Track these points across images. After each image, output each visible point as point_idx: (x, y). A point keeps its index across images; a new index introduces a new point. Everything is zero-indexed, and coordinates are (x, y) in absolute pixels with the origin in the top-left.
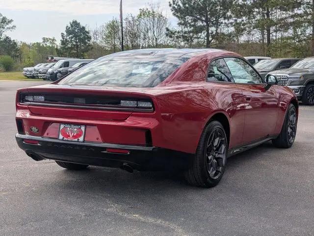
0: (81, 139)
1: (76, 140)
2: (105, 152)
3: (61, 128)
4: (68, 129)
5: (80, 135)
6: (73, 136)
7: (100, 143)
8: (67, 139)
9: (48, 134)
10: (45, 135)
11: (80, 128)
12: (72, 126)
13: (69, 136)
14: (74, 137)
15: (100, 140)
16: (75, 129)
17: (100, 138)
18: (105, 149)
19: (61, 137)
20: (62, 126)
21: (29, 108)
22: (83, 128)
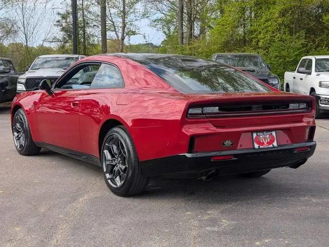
0: (275, 144)
1: (271, 146)
2: (296, 152)
3: (254, 137)
4: (261, 136)
5: (274, 141)
7: (289, 145)
8: (263, 147)
9: (241, 146)
10: (239, 147)
11: (272, 134)
12: (265, 133)
13: (264, 143)
14: (269, 143)
17: (289, 140)
19: (256, 146)
20: (255, 135)
21: (210, 122)
22: (274, 133)
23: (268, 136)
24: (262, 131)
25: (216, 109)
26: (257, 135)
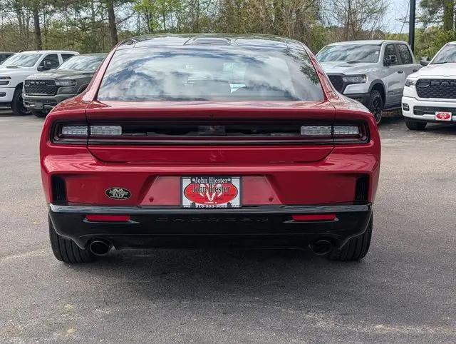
0: (236, 202)
2: (291, 221)
3: (184, 186)
4: (202, 186)
5: (233, 196)
6: (216, 199)
7: (277, 206)
8: (203, 206)
9: (151, 200)
10: (146, 201)
11: (230, 182)
12: (211, 179)
13: (206, 199)
14: (220, 200)
15: (277, 201)
16: (219, 185)
17: (276, 197)
18: (289, 216)
19: (187, 203)
20: (186, 182)
21: (90, 151)
22: (236, 182)
23: (219, 186)
24: (206, 175)
25: (116, 130)
26: (192, 182)
